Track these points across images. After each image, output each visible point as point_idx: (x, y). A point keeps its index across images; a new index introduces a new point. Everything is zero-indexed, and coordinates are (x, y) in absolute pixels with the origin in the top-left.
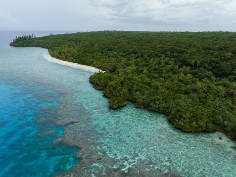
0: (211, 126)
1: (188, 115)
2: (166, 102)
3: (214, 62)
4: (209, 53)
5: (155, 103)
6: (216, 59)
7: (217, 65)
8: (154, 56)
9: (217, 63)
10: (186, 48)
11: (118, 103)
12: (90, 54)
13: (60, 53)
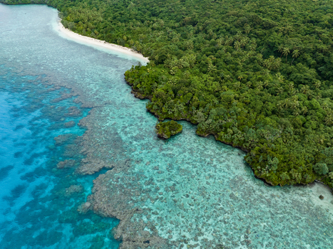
0: (309, 177)
1: (276, 160)
2: (243, 131)
3: (321, 51)
4: (314, 32)
5: (226, 132)
6: (324, 47)
7: (326, 59)
8: (224, 30)
9: (325, 53)
10: (276, 18)
11: (170, 131)
12: (124, 24)
13: (77, 22)
